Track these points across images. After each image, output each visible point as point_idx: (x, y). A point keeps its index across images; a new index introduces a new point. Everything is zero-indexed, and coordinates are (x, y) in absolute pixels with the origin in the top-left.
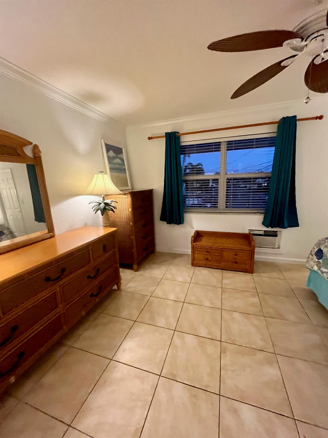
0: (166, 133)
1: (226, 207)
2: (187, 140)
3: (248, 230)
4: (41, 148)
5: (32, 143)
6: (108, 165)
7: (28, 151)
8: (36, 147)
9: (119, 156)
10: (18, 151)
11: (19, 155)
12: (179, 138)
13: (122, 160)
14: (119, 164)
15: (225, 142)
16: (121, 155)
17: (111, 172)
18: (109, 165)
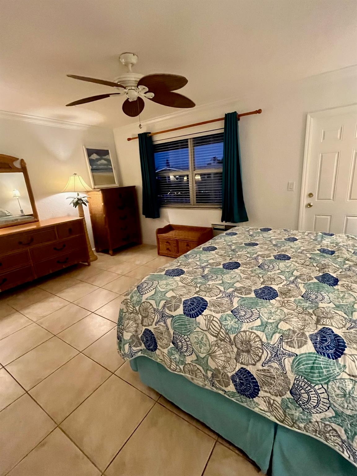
0: (139, 135)
1: (197, 202)
2: (159, 139)
3: (211, 225)
4: (25, 161)
5: (18, 159)
6: (89, 167)
7: (17, 165)
8: (22, 160)
9: (105, 157)
10: (10, 165)
11: (10, 168)
12: (151, 137)
13: (109, 161)
14: (104, 165)
15: (191, 139)
16: (108, 156)
17: (92, 172)
18: (91, 167)
